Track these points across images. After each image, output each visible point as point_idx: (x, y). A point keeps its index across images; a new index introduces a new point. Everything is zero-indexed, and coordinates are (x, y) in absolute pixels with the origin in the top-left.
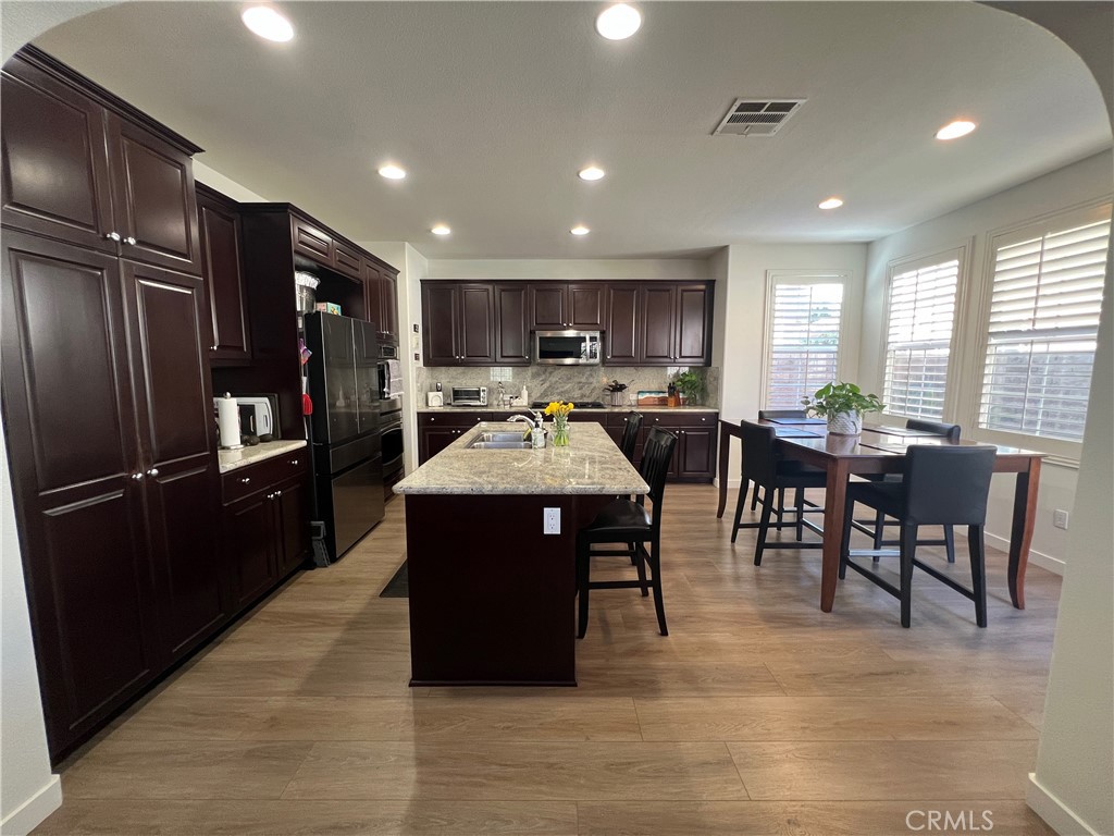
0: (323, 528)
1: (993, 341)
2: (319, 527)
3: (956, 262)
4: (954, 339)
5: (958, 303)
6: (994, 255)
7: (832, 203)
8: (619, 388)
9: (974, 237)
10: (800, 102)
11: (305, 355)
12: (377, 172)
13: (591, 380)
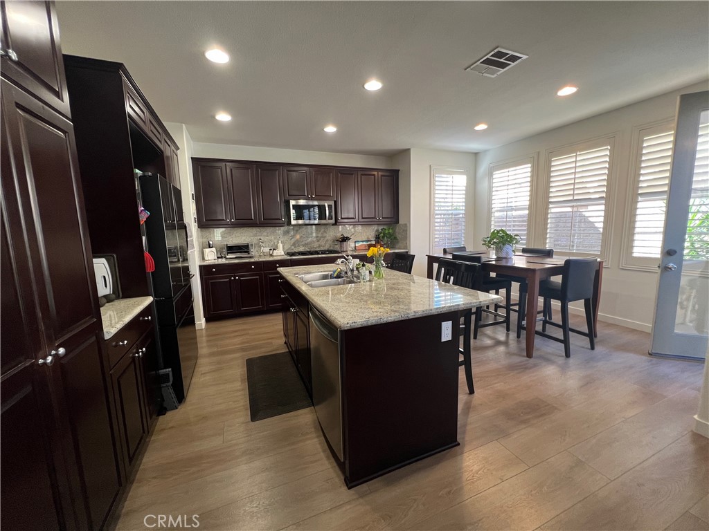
0: (171, 374)
1: (551, 206)
2: (168, 374)
3: (530, 165)
4: (530, 206)
5: (531, 186)
6: (550, 162)
7: (481, 127)
8: (345, 239)
9: (539, 153)
10: (525, 57)
11: (144, 216)
12: (203, 54)
13: (325, 235)
